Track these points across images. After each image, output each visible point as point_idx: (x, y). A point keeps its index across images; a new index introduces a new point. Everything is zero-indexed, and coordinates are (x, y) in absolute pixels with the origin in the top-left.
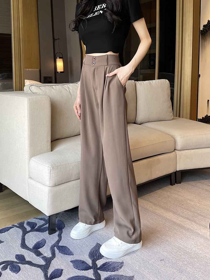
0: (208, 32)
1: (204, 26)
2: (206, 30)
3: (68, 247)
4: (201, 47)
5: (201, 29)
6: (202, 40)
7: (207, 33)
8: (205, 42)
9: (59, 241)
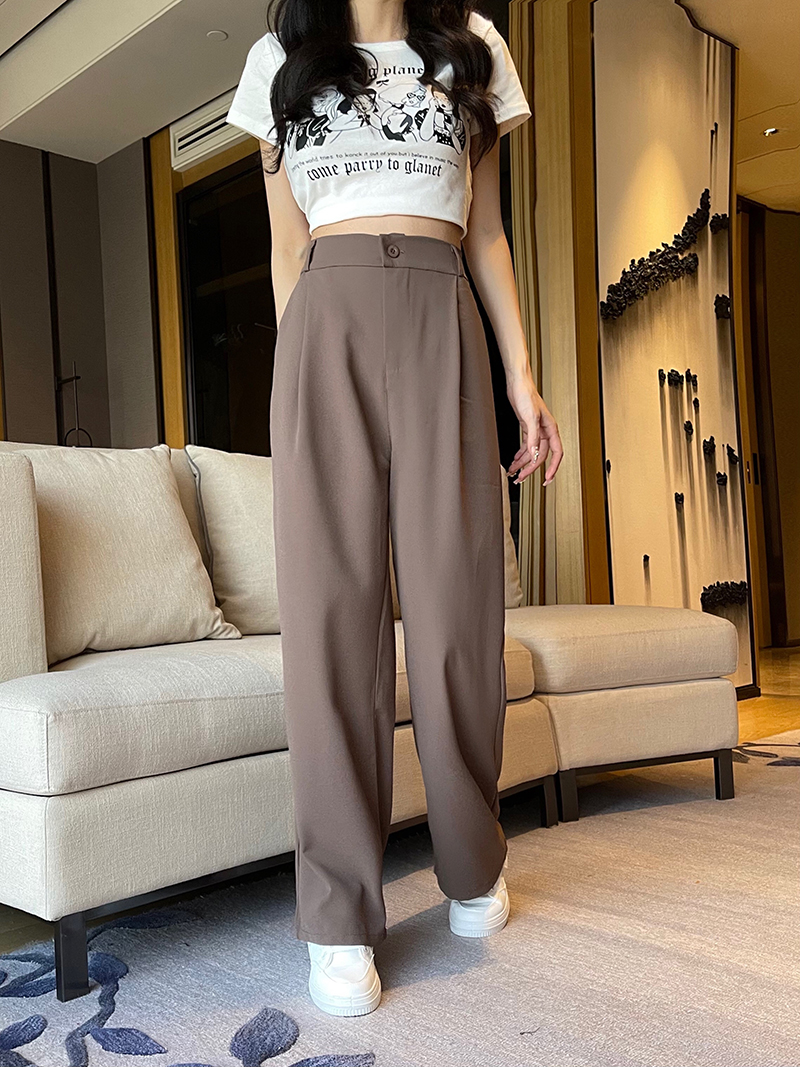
0: (626, 312)
1: (612, 289)
2: (619, 304)
3: (145, 1031)
4: (605, 364)
5: (603, 298)
6: (607, 338)
7: (621, 314)
8: (617, 344)
9: (103, 1016)
